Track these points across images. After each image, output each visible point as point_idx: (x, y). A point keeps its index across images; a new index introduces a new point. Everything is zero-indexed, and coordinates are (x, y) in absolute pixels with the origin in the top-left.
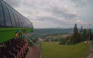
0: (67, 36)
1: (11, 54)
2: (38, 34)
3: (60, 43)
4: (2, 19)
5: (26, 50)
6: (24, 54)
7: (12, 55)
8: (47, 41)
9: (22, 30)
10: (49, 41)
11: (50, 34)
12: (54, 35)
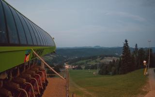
0: (112, 61)
1: (19, 89)
2: (64, 56)
3: (99, 72)
4: (4, 32)
5: (43, 84)
6: (41, 89)
7: (21, 90)
8: (79, 68)
9: (37, 51)
10: (81, 69)
11: (83, 56)
12: (90, 58)
